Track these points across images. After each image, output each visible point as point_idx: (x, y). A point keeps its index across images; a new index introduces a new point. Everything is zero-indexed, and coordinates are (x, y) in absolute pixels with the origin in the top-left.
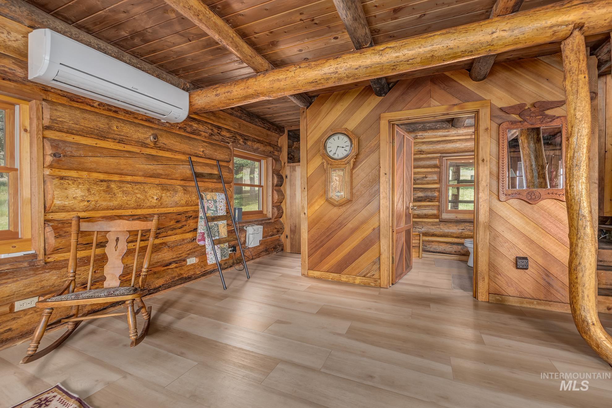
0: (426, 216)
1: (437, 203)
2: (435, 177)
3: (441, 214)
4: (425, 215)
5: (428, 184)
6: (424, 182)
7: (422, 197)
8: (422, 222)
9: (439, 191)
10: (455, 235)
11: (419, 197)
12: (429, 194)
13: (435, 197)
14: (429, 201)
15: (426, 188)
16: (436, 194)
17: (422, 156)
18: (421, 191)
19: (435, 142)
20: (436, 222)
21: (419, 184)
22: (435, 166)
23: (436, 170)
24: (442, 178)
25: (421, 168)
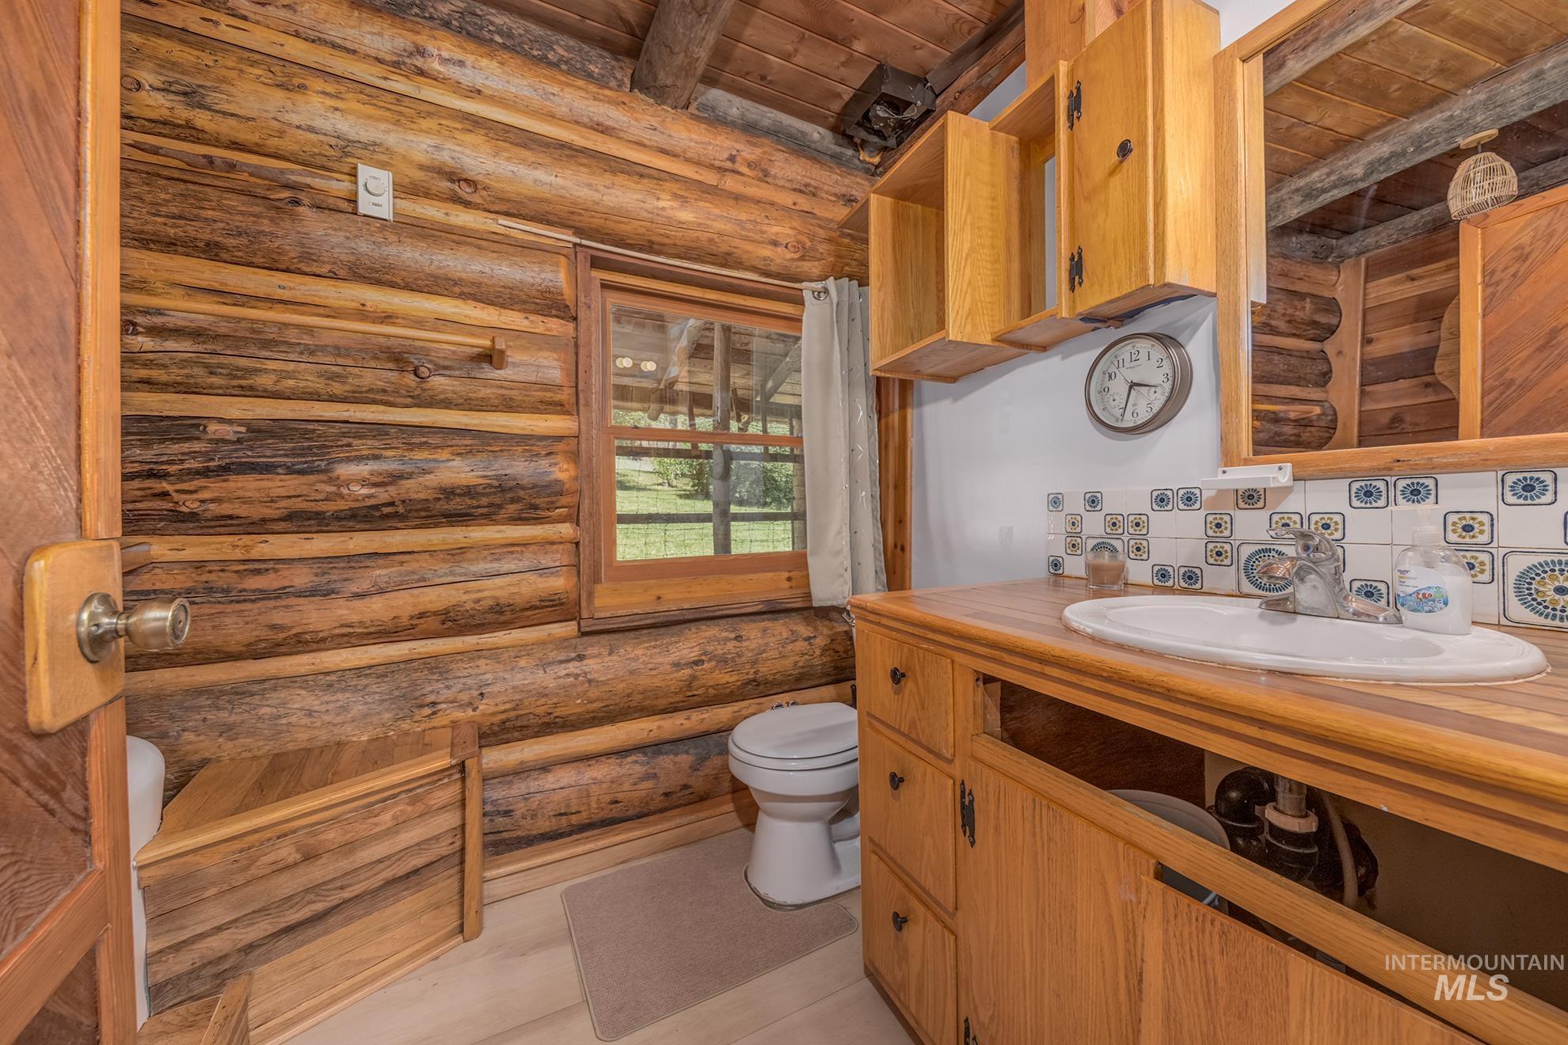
0: (502, 616)
1: (566, 530)
2: (551, 368)
3: (591, 595)
4: (498, 609)
5: (508, 406)
6: (485, 392)
7: (469, 492)
8: (478, 653)
9: (575, 456)
10: (662, 703)
11: (449, 492)
12: (519, 468)
13: (554, 490)
14: (518, 520)
15: (495, 436)
16: (561, 471)
17: (464, 218)
18: (467, 453)
19: (547, 145)
20: (562, 643)
21: (447, 404)
22: (550, 304)
23: (556, 326)
24: (588, 383)
25: (463, 296)
